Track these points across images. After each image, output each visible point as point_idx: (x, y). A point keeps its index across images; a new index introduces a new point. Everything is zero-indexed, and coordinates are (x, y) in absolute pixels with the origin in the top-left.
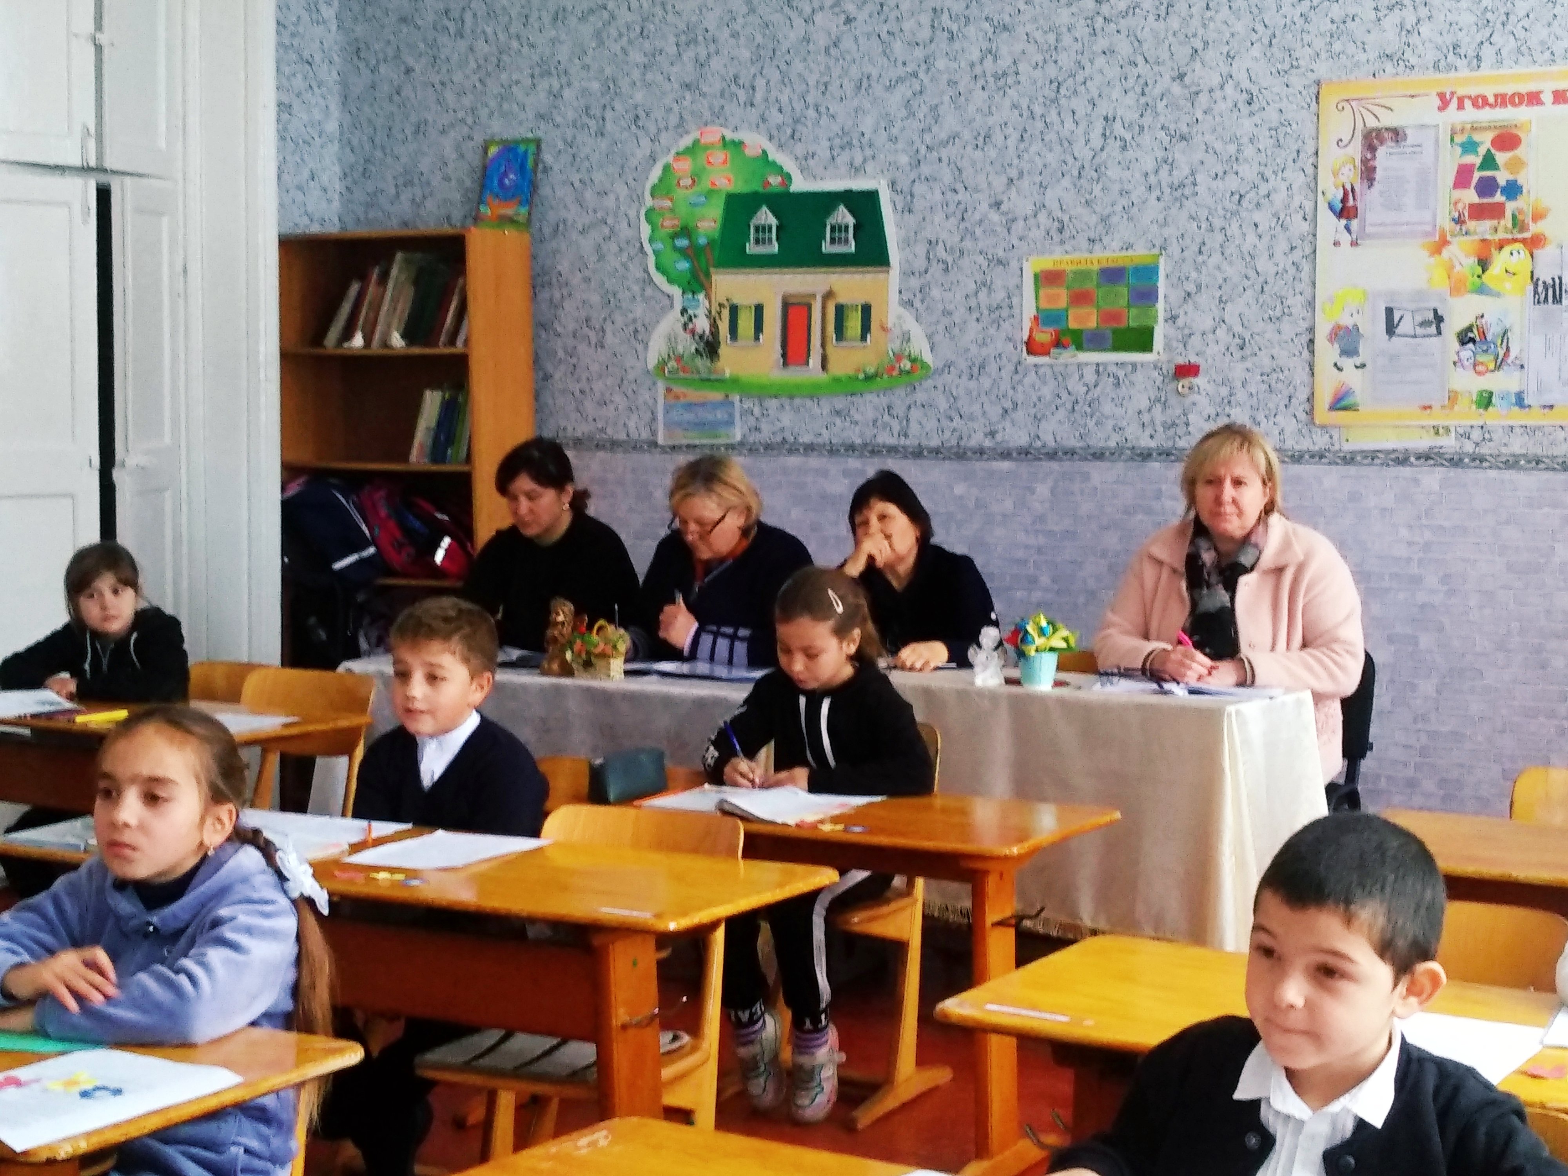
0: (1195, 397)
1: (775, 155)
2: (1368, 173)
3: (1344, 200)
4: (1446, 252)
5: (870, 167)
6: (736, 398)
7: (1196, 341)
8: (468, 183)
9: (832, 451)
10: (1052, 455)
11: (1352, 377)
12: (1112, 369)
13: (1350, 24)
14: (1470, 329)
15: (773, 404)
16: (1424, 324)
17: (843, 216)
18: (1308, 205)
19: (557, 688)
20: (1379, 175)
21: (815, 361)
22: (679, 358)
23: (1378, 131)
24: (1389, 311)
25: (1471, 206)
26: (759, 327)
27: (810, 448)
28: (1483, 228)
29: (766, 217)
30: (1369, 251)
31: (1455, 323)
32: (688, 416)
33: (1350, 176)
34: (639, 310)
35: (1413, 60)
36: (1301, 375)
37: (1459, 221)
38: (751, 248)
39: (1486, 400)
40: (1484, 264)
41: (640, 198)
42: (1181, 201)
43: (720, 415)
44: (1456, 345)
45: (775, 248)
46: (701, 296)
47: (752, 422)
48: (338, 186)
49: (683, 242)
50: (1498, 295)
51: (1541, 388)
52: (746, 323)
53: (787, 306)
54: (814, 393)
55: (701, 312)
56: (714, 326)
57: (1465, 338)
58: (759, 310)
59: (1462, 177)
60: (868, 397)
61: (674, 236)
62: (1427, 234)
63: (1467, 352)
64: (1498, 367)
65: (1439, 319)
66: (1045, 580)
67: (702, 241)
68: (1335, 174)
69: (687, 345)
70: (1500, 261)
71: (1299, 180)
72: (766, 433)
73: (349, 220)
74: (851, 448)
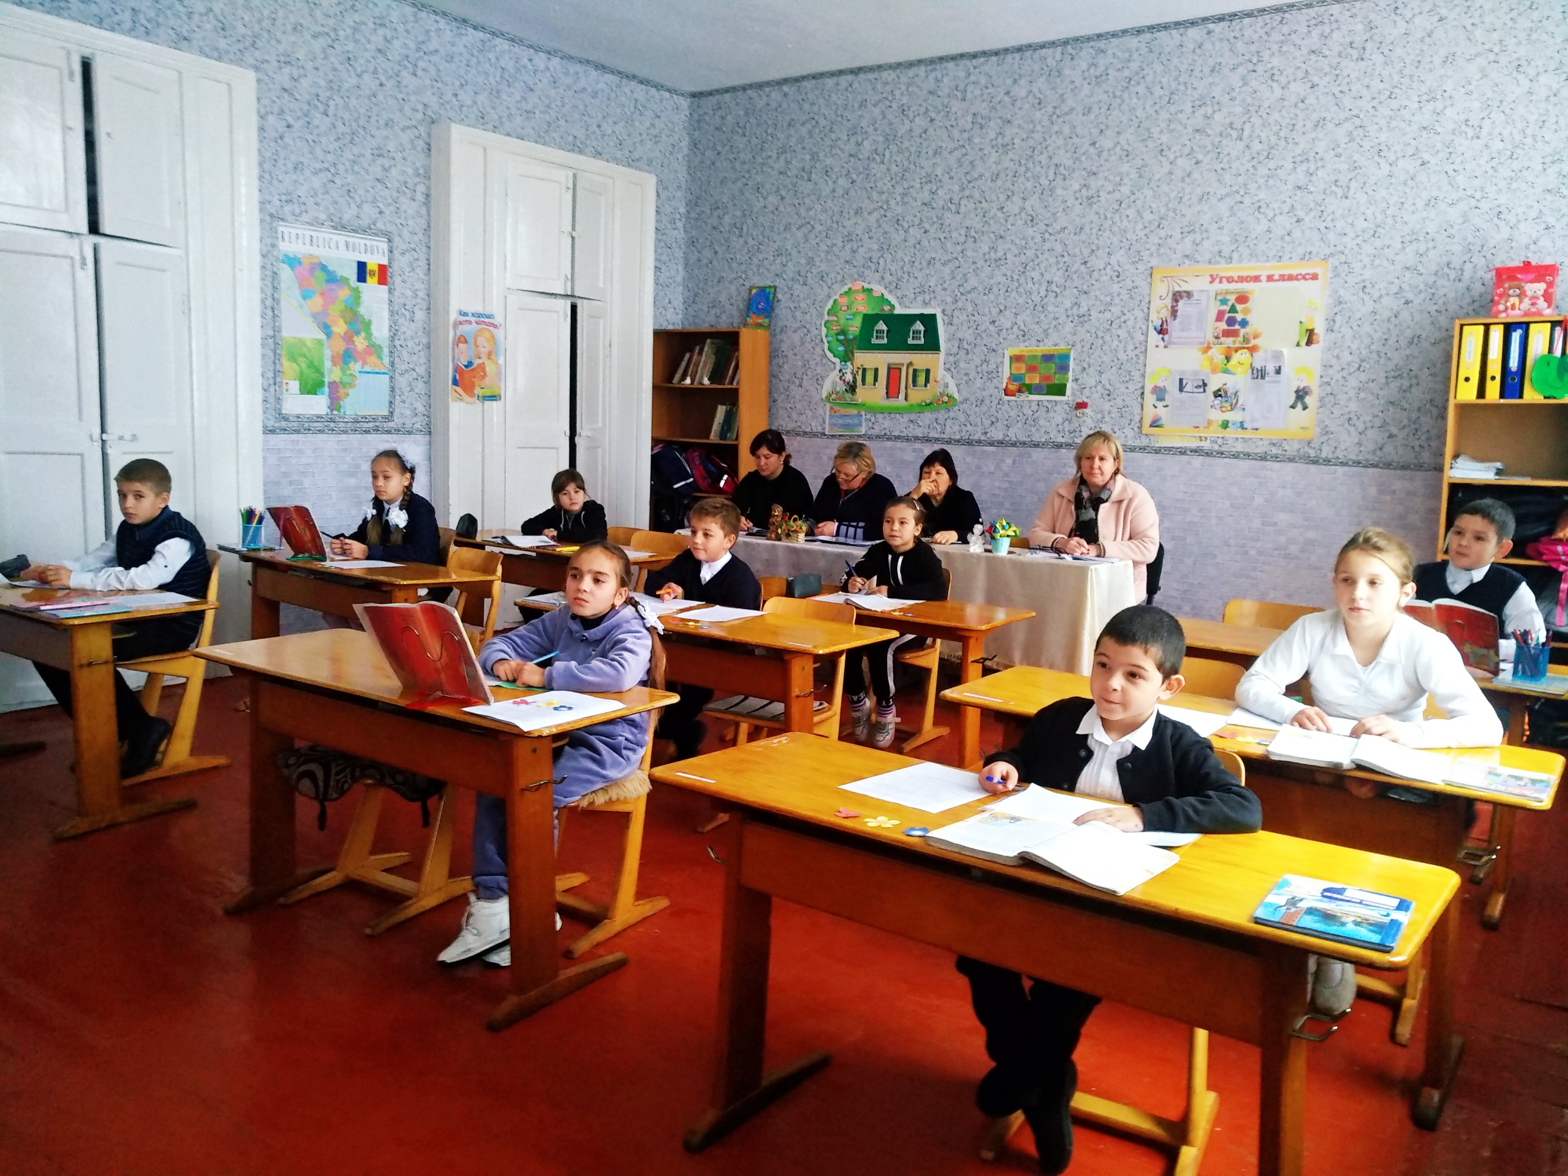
0: (1085, 418)
1: (887, 296)
2: (1174, 313)
3: (1162, 326)
4: (1210, 353)
5: (932, 303)
6: (863, 413)
7: (1086, 392)
8: (742, 306)
9: (907, 439)
10: (1014, 445)
11: (1161, 411)
12: (1045, 404)
13: (1169, 240)
14: (1219, 390)
15: (880, 416)
16: (1198, 387)
17: (919, 326)
18: (1144, 327)
19: (774, 545)
20: (1179, 314)
21: (902, 396)
22: (837, 393)
23: (1179, 292)
24: (1181, 380)
25: (1224, 331)
26: (876, 380)
27: (897, 438)
28: (1229, 341)
29: (882, 326)
30: (1172, 351)
31: (1212, 387)
32: (841, 421)
33: (1165, 313)
34: (819, 370)
35: (1199, 258)
36: (1137, 410)
37: (1217, 338)
38: (874, 341)
39: (1225, 425)
40: (1228, 358)
41: (822, 315)
42: (1082, 324)
43: (856, 421)
44: (1212, 397)
45: (885, 341)
46: (849, 364)
47: (870, 425)
48: (682, 307)
49: (842, 337)
50: (1234, 374)
51: (1253, 420)
52: (870, 377)
53: (889, 369)
54: (899, 411)
55: (849, 371)
56: (855, 378)
57: (1217, 394)
58: (876, 370)
59: (1220, 317)
60: (926, 414)
61: (838, 334)
62: (1201, 343)
63: (1218, 401)
64: (1232, 409)
65: (1205, 385)
66: (1007, 505)
67: (851, 337)
68: (1158, 312)
69: (841, 387)
70: (1236, 357)
71: (1140, 315)
72: (877, 431)
73: (686, 323)
74: (917, 438)
